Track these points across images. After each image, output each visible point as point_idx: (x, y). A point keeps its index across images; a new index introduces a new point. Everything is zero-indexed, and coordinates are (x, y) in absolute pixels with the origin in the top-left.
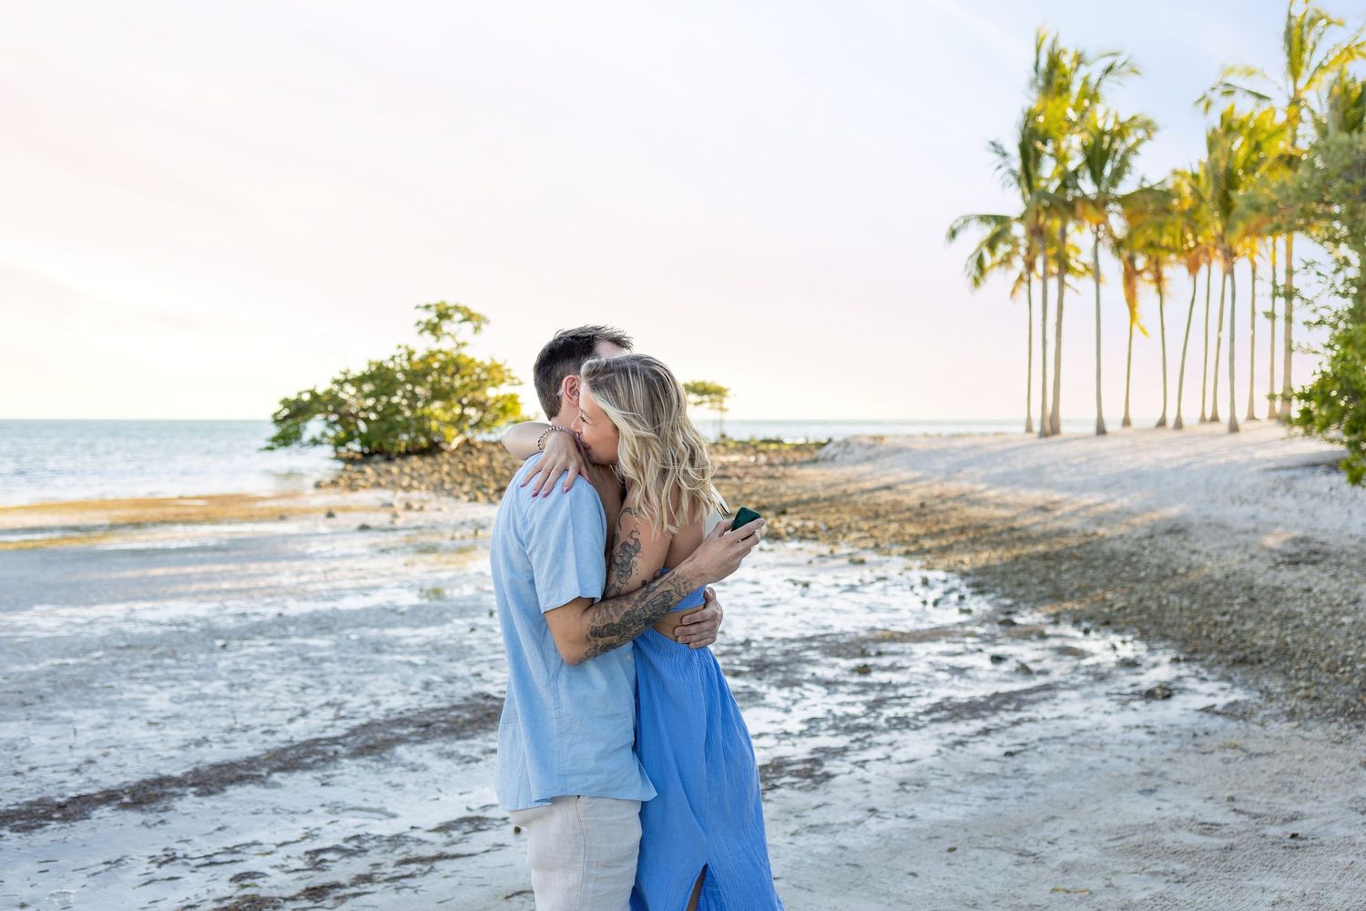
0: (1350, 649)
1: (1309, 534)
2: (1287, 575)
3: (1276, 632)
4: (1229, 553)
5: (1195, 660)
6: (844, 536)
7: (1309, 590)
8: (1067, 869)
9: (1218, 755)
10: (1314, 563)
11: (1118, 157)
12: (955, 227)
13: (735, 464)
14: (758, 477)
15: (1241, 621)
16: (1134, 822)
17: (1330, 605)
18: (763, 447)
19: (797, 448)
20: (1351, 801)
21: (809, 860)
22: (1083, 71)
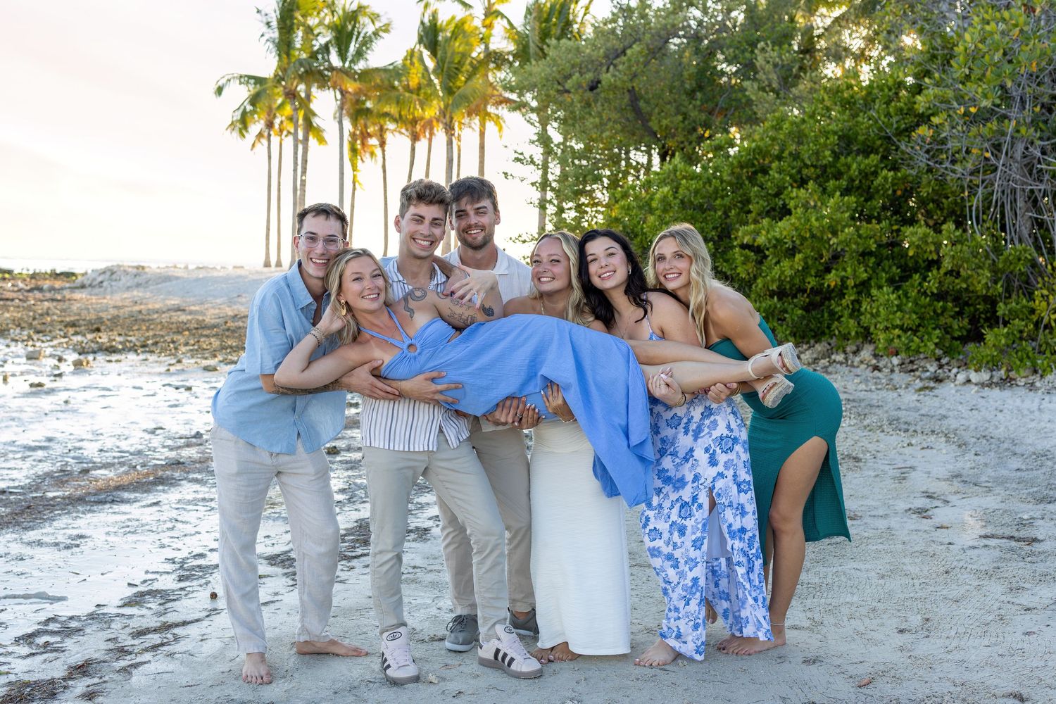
6: (176, 349)
11: (361, 39)
12: (220, 83)
14: (40, 301)
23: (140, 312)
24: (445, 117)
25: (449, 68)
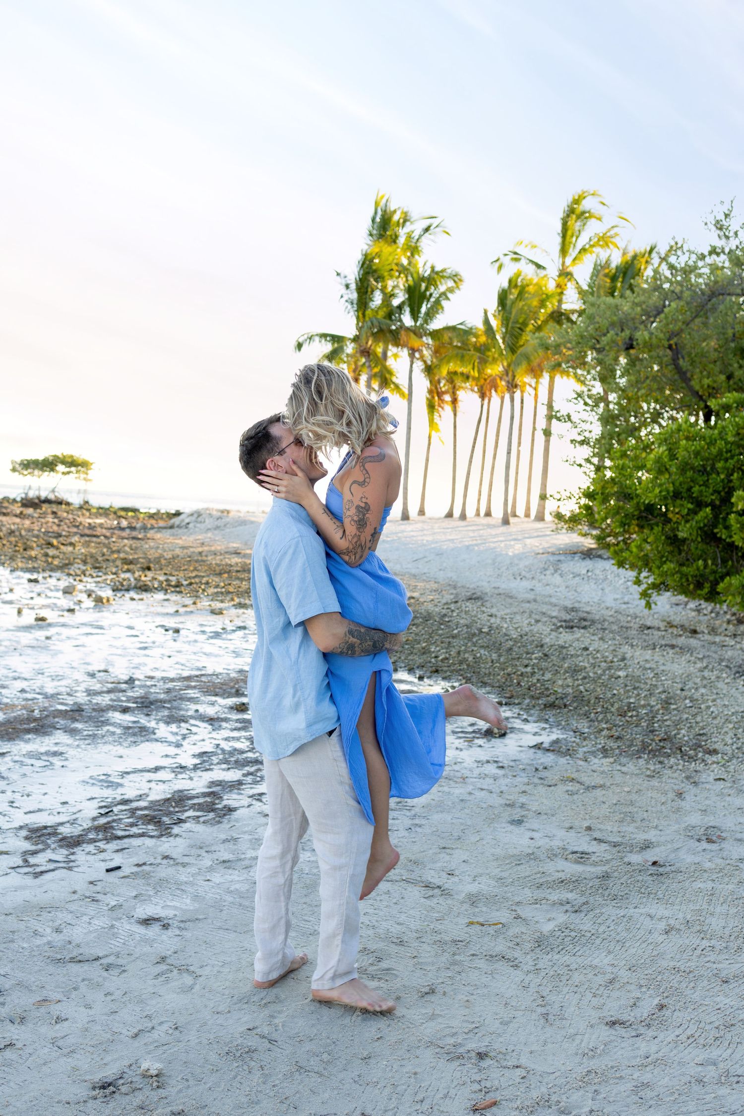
0: (630, 697)
1: (576, 605)
2: (565, 637)
3: (569, 681)
4: (518, 617)
5: (514, 704)
6: (204, 590)
7: (586, 649)
8: (473, 900)
9: (562, 788)
10: (584, 628)
11: (432, 300)
12: (301, 340)
13: (101, 525)
14: (123, 538)
15: (541, 672)
16: (517, 852)
17: (605, 661)
18: (123, 513)
19: (151, 516)
20: (686, 829)
21: (229, 899)
22: (408, 228)
23: (200, 553)
24: (507, 375)
25: (513, 328)
